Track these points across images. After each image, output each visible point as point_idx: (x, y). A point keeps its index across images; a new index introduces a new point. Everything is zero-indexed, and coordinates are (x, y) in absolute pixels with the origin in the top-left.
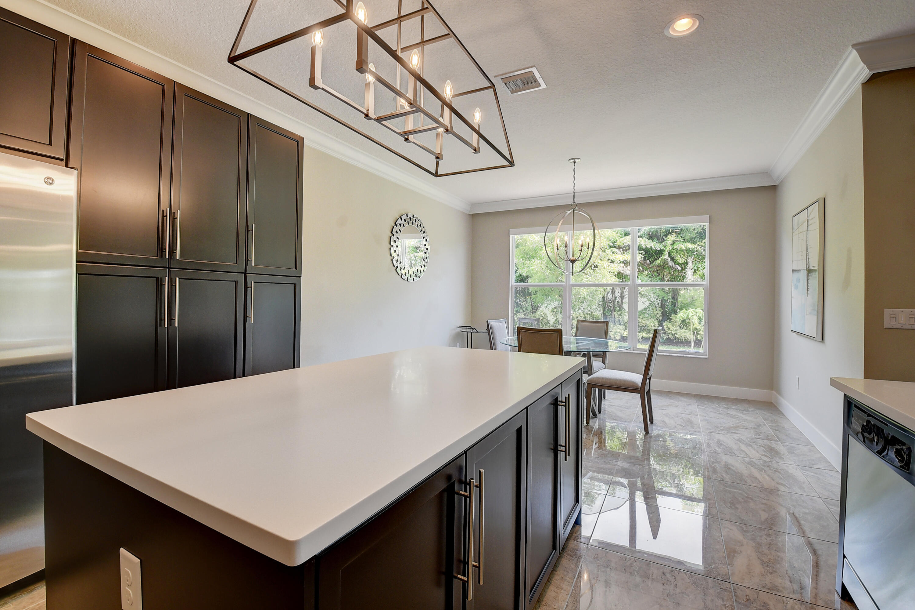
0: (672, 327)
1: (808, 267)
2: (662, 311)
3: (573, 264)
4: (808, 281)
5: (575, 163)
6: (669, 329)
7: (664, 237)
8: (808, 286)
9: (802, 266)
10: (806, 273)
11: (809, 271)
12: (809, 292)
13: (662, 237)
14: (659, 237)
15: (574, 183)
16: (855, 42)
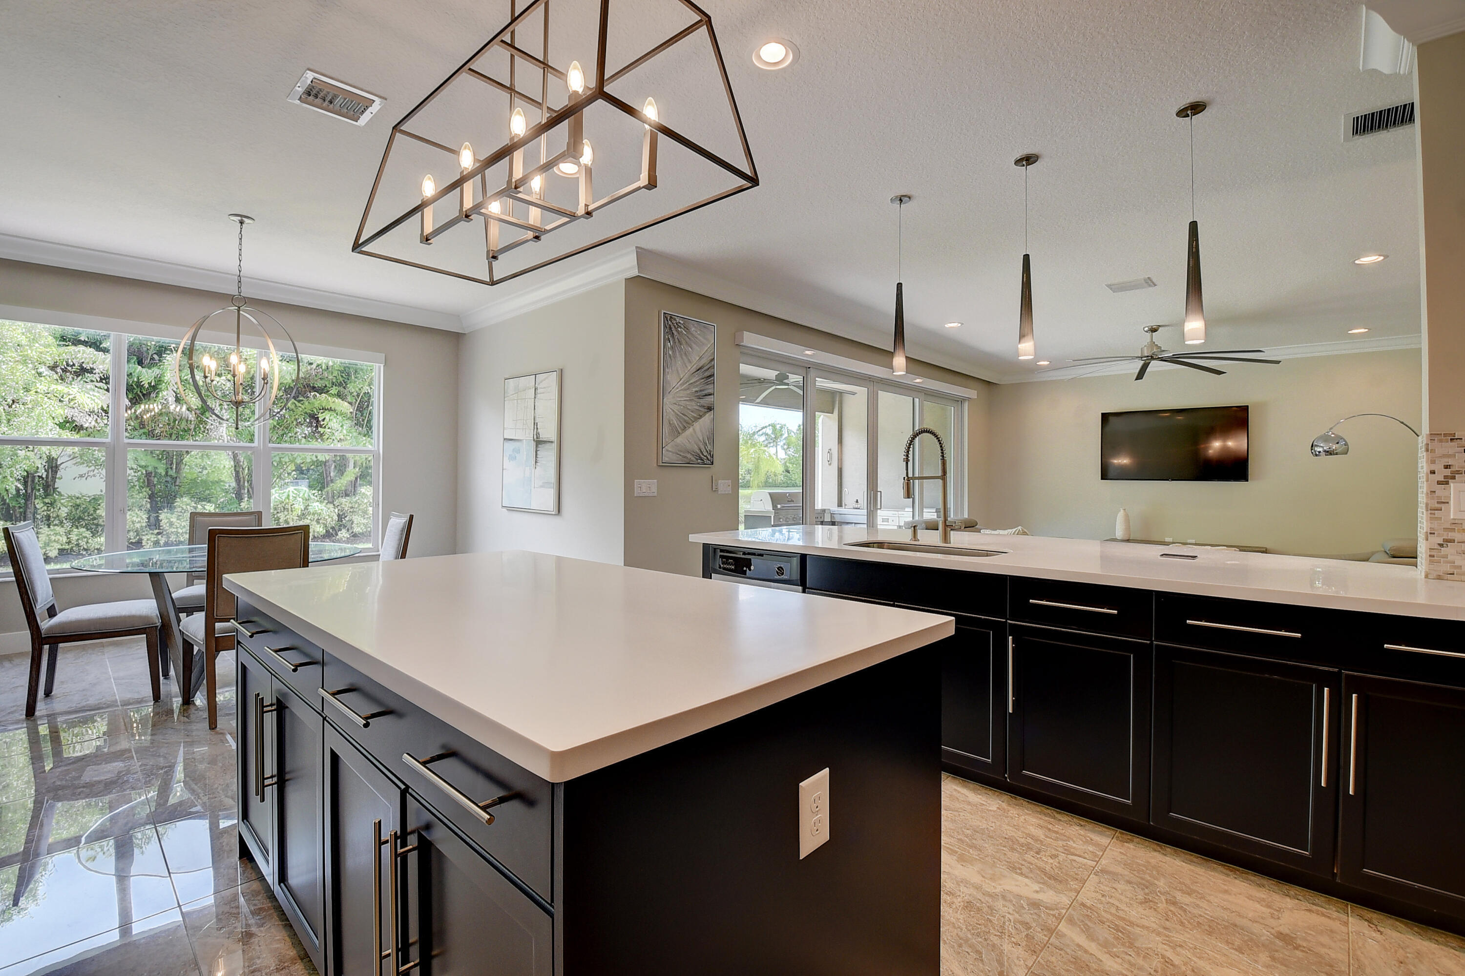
0: (178, 521)
1: (537, 438)
2: (150, 492)
3: (237, 408)
4: (536, 452)
5: (242, 223)
6: (171, 524)
7: (155, 356)
8: (536, 457)
9: (528, 436)
10: (533, 444)
11: (539, 442)
12: (537, 464)
13: (152, 355)
14: (145, 354)
15: (240, 261)
16: (639, 246)
